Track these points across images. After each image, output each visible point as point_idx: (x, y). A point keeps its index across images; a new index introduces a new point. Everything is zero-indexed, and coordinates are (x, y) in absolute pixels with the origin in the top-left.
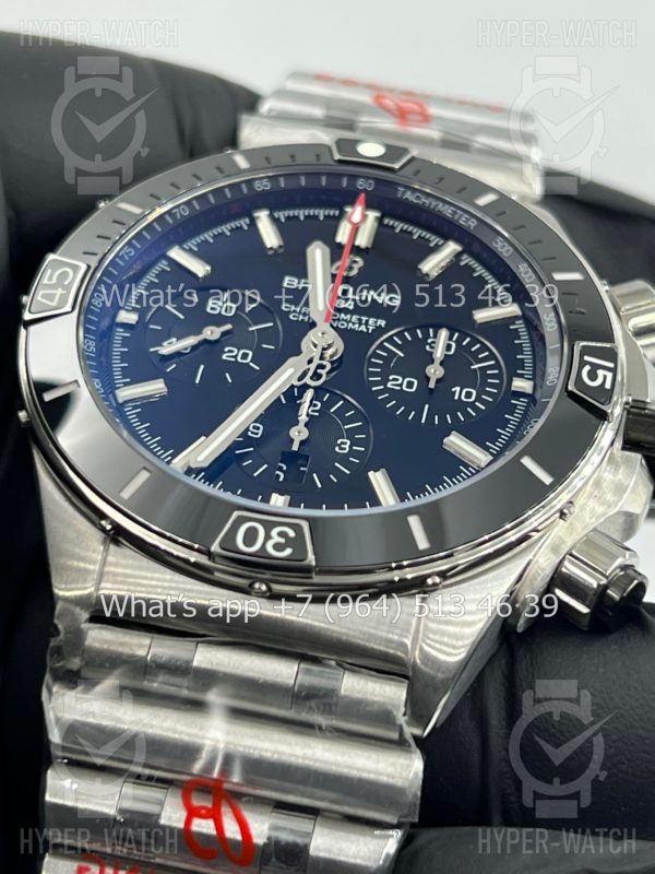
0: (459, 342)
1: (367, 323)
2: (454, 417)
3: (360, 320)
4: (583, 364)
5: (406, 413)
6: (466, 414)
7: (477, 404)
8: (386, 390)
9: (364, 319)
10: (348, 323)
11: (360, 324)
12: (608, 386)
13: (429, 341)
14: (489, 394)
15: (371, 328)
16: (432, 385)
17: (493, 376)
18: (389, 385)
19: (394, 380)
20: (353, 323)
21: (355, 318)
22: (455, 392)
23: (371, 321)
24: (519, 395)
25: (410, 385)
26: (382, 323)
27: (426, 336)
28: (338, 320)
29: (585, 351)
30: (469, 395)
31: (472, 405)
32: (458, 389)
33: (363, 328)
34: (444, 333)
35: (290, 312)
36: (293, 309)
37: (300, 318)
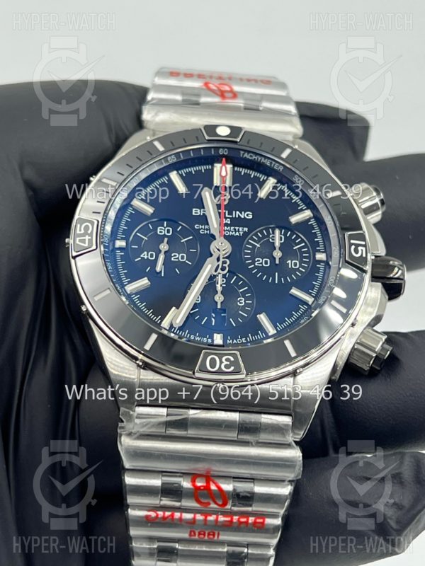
0: (285, 235)
1: (239, 231)
2: (291, 278)
3: (235, 229)
4: (351, 245)
5: (267, 279)
6: (296, 275)
7: (300, 269)
8: (256, 267)
9: (237, 228)
10: (229, 231)
11: (236, 231)
12: (364, 255)
13: (271, 236)
14: (305, 262)
15: (241, 233)
16: (277, 262)
17: (305, 252)
18: (256, 265)
19: (258, 261)
20: (232, 231)
21: (232, 228)
22: (288, 264)
23: (241, 229)
24: (320, 262)
25: (266, 263)
26: (246, 229)
27: (269, 234)
28: (224, 230)
29: (351, 237)
30: (295, 264)
31: (298, 270)
32: (289, 261)
33: (237, 234)
34: (277, 232)
35: (200, 229)
36: (201, 227)
37: (206, 232)
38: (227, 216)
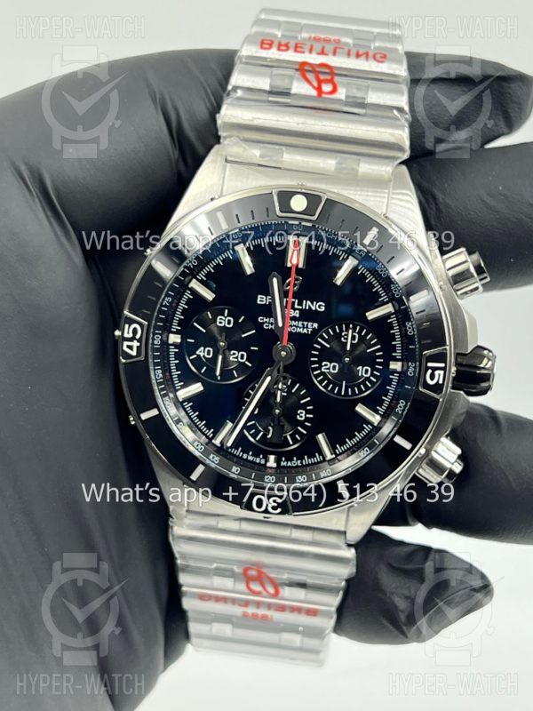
0: (359, 333)
1: (307, 327)
2: (360, 389)
3: (303, 324)
5: (333, 389)
6: (365, 386)
7: (371, 378)
8: (322, 373)
9: (306, 323)
10: (297, 327)
11: (304, 328)
12: (441, 382)
13: (343, 334)
14: (378, 370)
15: (310, 330)
16: (346, 370)
17: (379, 357)
18: (323, 370)
19: (326, 365)
20: (299, 327)
21: (300, 323)
22: (358, 371)
23: (310, 324)
24: (395, 371)
25: (334, 367)
26: (316, 325)
27: (341, 331)
28: (291, 326)
30: (367, 371)
31: (369, 379)
32: (360, 368)
33: (305, 331)
35: (263, 323)
36: (265, 320)
37: (270, 326)
38: (296, 306)
